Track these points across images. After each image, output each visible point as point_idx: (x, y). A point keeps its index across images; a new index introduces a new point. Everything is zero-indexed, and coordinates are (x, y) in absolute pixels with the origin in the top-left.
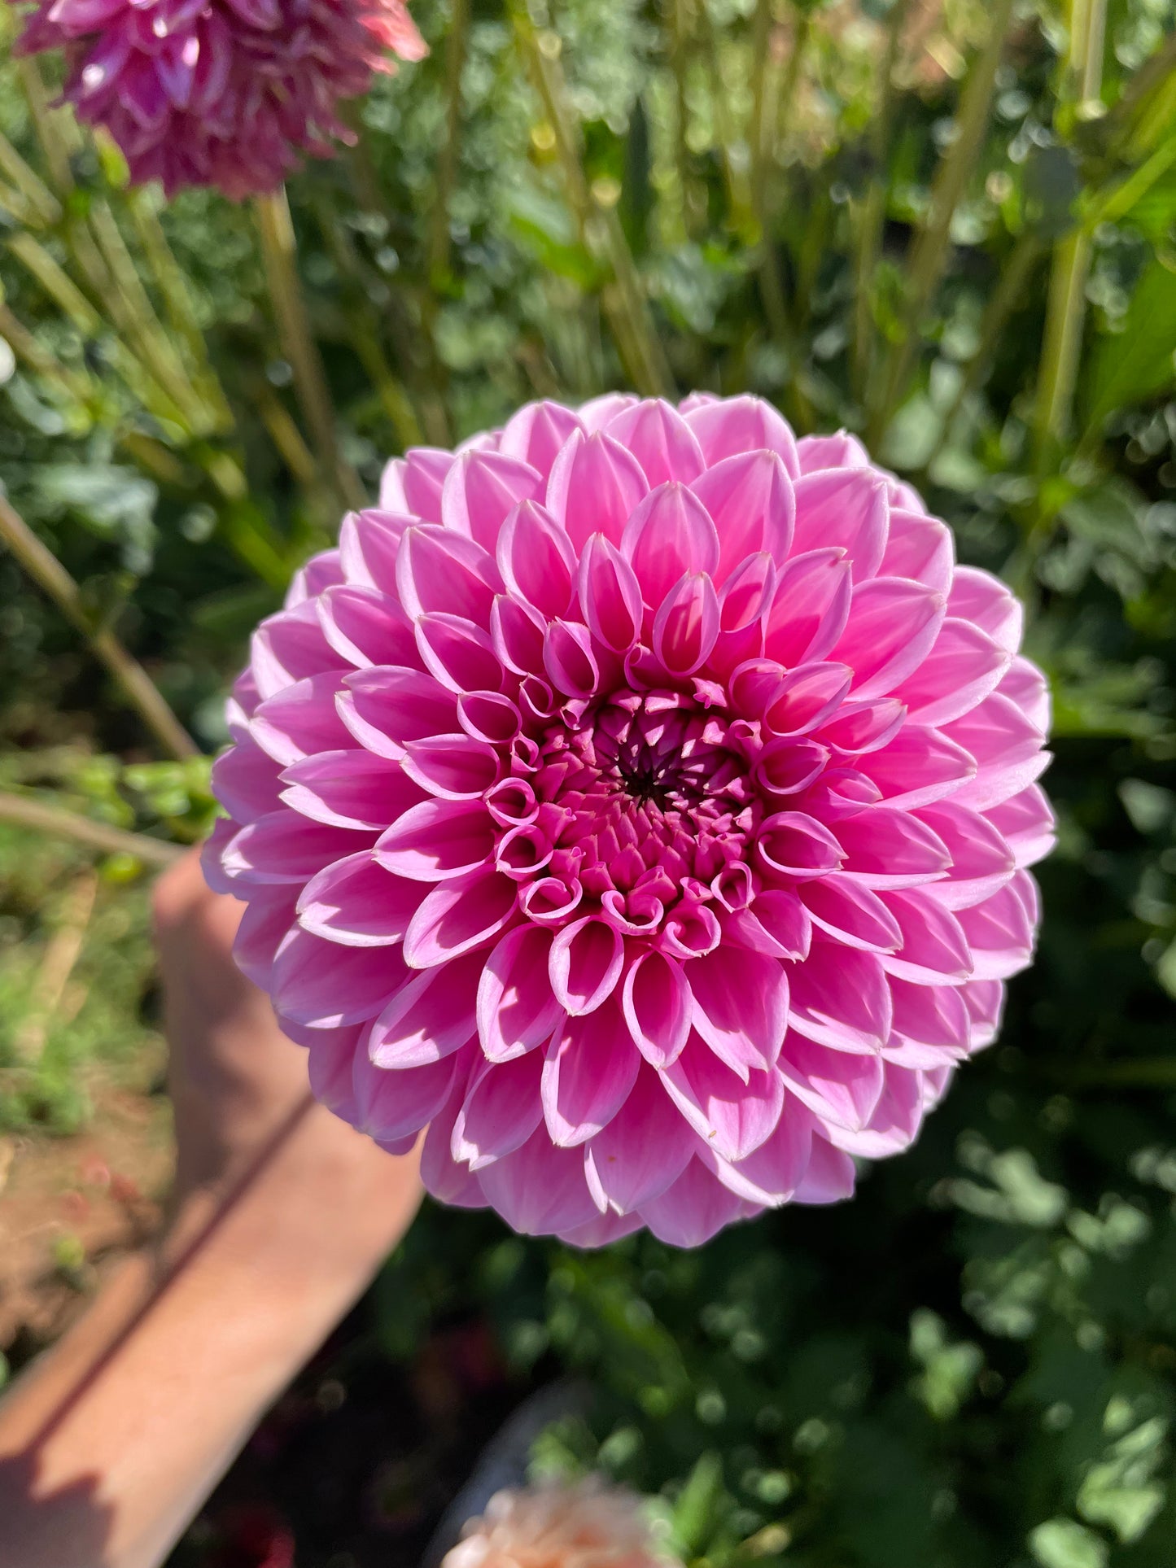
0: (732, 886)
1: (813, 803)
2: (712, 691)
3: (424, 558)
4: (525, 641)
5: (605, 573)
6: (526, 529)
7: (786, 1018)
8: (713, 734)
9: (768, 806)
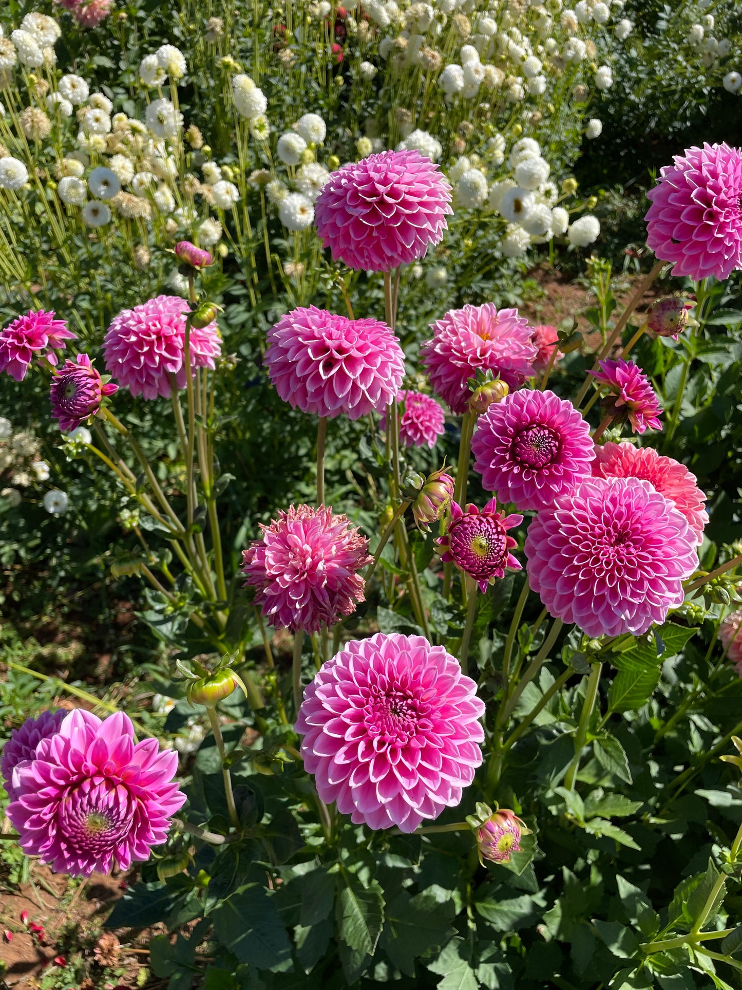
0: (411, 734)
1: (428, 717)
2: (410, 693)
3: (355, 661)
4: (374, 680)
5: (390, 666)
6: (376, 657)
7: (419, 761)
8: (410, 701)
9: (419, 717)
